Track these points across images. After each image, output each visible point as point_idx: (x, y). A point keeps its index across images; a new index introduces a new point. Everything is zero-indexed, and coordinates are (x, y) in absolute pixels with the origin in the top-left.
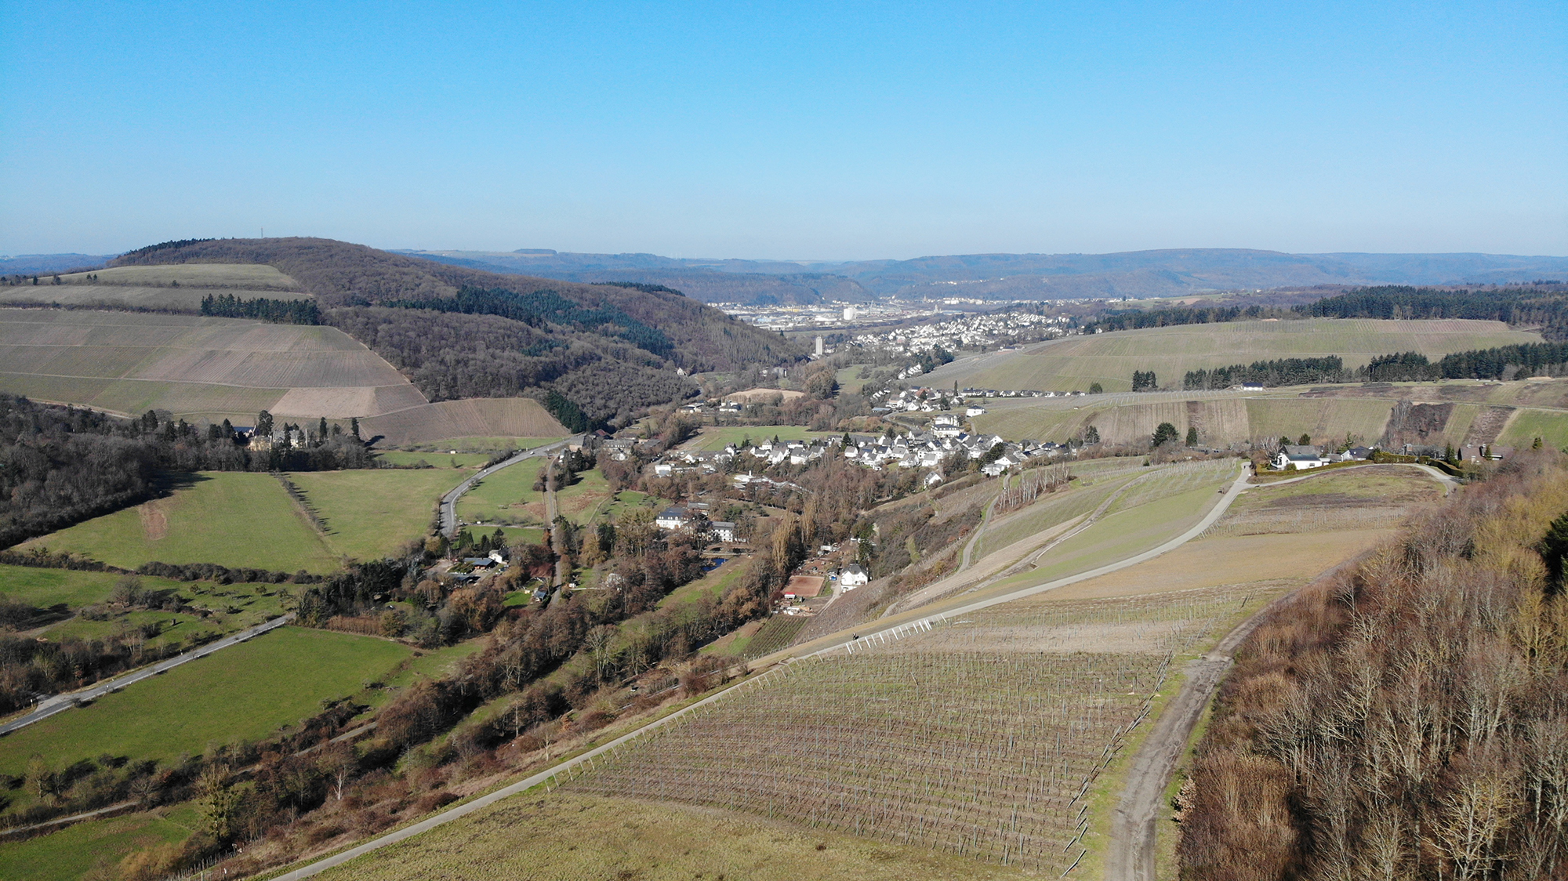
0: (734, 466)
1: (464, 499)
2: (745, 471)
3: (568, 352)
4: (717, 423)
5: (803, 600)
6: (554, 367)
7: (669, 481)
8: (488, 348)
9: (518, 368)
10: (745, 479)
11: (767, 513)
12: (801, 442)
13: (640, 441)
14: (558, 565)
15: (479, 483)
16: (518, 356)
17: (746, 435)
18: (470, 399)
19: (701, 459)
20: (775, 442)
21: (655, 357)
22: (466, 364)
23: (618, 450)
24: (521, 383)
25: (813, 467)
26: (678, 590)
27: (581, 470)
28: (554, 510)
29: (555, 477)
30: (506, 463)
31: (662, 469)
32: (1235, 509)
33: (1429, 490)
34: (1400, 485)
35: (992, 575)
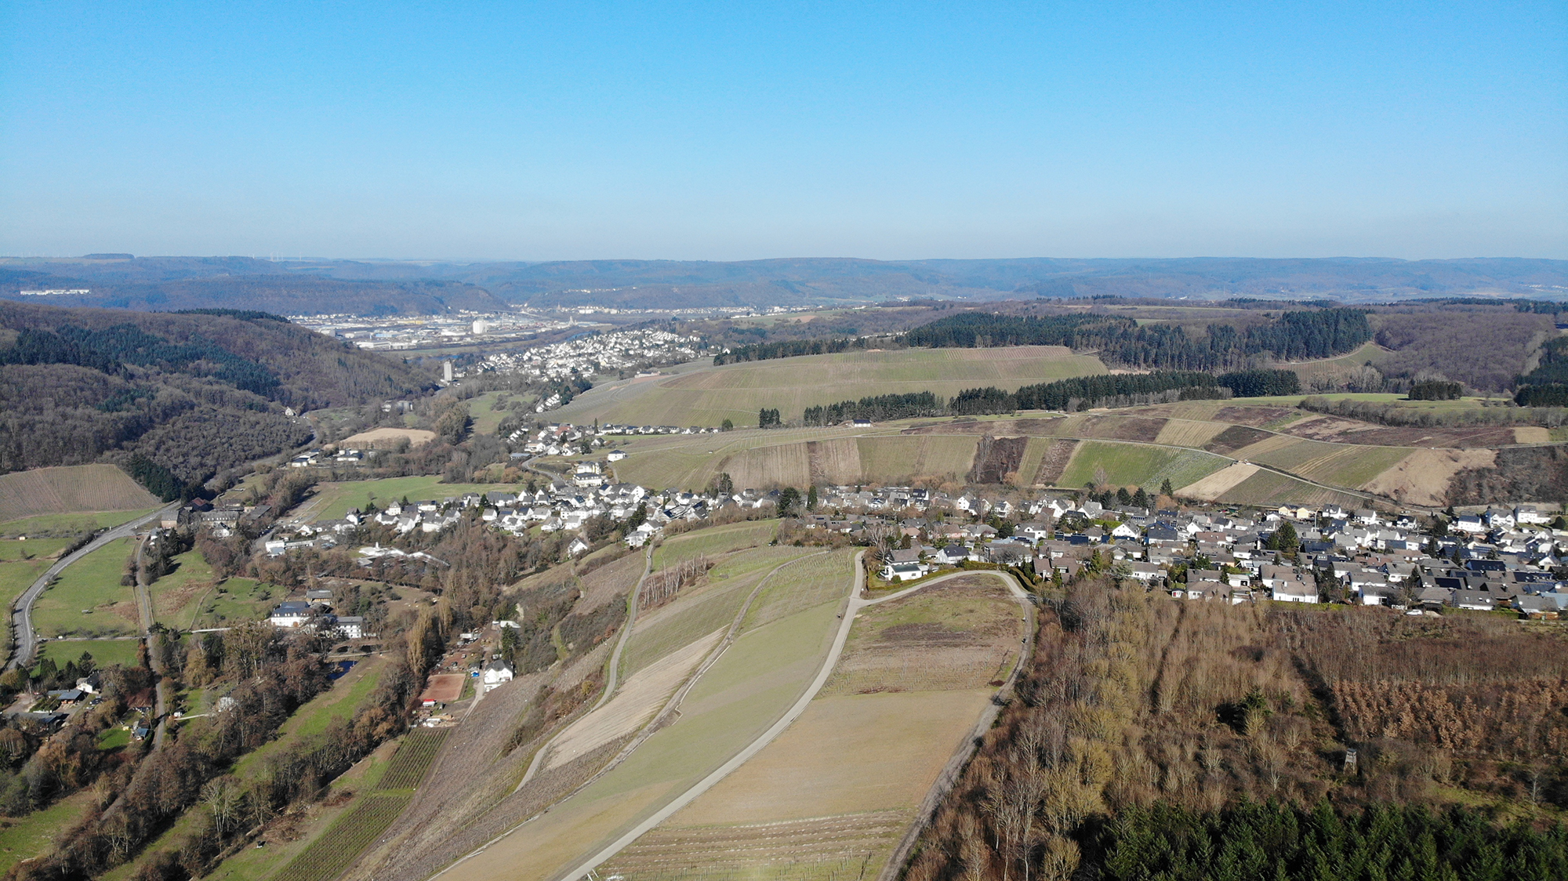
0: (358, 538)
1: (40, 603)
2: (371, 543)
3: (154, 403)
4: (336, 478)
5: (444, 706)
6: (138, 422)
7: (283, 565)
8: (57, 405)
9: (95, 428)
10: (374, 552)
11: (399, 594)
12: (433, 503)
13: (246, 509)
14: (159, 687)
15: (56, 580)
16: (94, 412)
17: (370, 494)
18: (38, 469)
19: (319, 530)
20: (405, 505)
21: (258, 399)
22: (32, 429)
23: (221, 525)
24: (99, 446)
25: (448, 535)
26: (303, 708)
27: (176, 553)
28: (148, 611)
29: (147, 568)
30: (87, 549)
31: (273, 547)
32: (852, 643)
33: (1010, 617)
34: (986, 612)
35: (639, 729)
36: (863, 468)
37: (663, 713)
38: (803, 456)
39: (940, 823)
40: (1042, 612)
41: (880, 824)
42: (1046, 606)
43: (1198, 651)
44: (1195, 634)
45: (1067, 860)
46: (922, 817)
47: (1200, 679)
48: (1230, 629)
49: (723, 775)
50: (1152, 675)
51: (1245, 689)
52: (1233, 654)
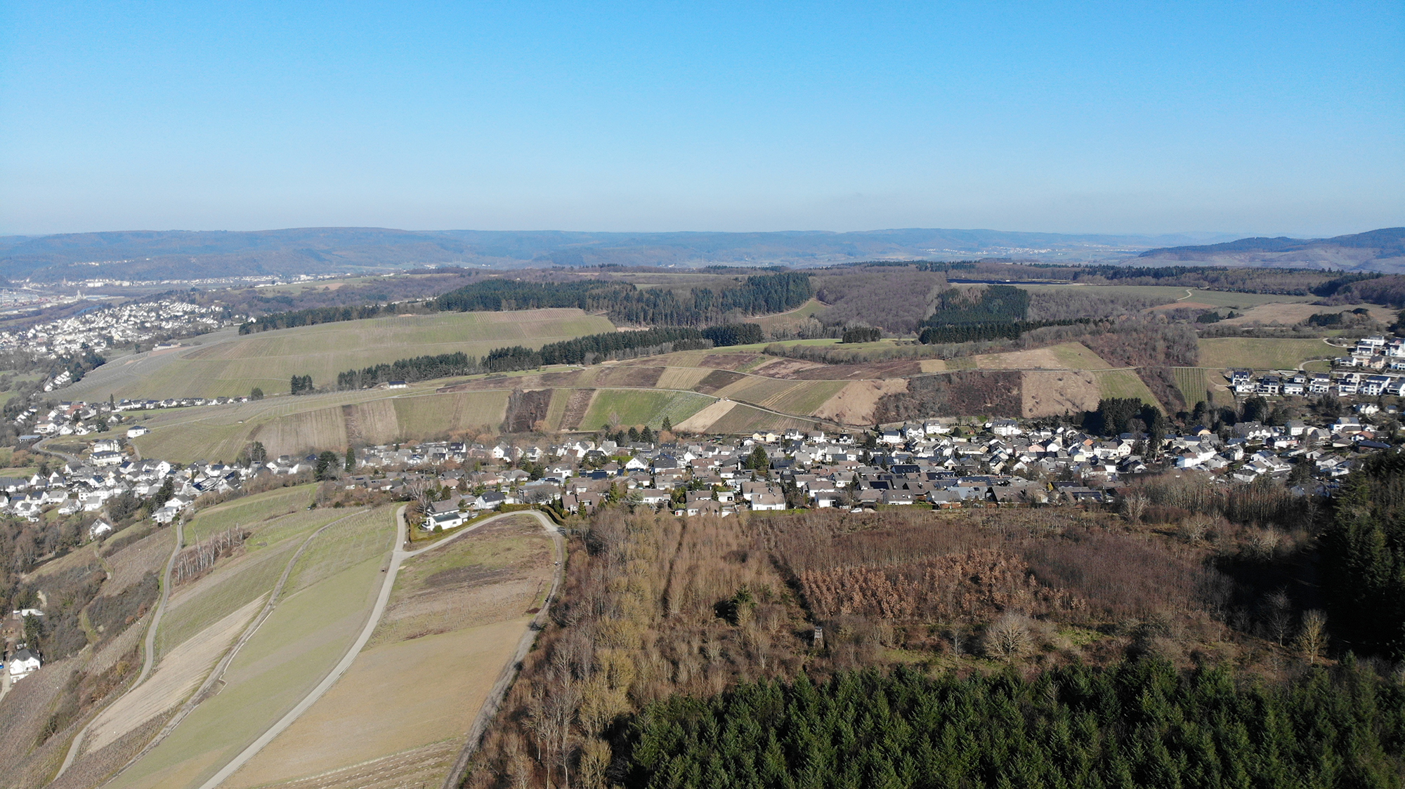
32: (397, 594)
33: (543, 550)
34: (522, 547)
35: (182, 703)
36: (401, 427)
37: (207, 684)
38: (339, 419)
39: (487, 746)
40: (571, 541)
41: (432, 756)
42: (575, 536)
43: (698, 559)
44: (694, 545)
45: (600, 759)
46: (471, 743)
47: (700, 583)
48: (721, 537)
49: (274, 735)
50: (663, 584)
51: (736, 587)
52: (724, 558)
